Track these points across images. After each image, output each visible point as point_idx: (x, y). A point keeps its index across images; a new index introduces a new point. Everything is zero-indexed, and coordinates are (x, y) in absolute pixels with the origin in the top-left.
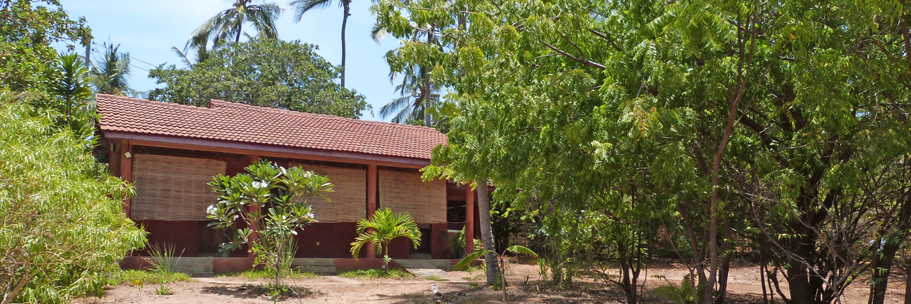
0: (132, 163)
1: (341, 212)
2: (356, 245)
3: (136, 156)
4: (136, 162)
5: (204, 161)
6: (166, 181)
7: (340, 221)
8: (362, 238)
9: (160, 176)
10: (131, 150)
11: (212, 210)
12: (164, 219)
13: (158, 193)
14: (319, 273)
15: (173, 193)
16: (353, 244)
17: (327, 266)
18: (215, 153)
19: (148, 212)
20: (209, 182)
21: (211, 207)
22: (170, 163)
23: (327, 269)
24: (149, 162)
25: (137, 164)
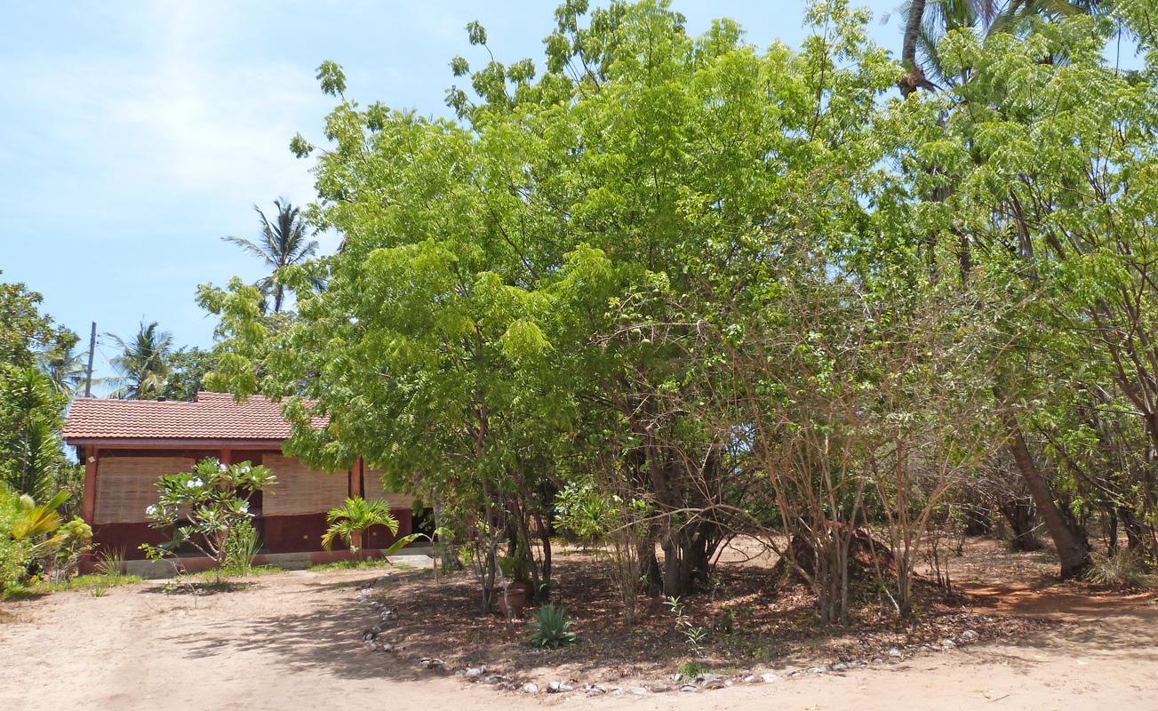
0: (97, 467)
1: (320, 502)
2: (326, 538)
3: (101, 459)
4: (101, 466)
5: (172, 459)
6: (130, 483)
7: (320, 512)
8: (333, 529)
9: (125, 478)
10: (96, 453)
11: (151, 510)
12: (128, 521)
13: (123, 495)
14: (285, 568)
15: (138, 495)
16: (323, 536)
17: (302, 561)
18: (184, 450)
19: (112, 515)
20: (156, 482)
21: (150, 507)
22: (136, 464)
23: (303, 564)
24: (114, 465)
25: (101, 468)
